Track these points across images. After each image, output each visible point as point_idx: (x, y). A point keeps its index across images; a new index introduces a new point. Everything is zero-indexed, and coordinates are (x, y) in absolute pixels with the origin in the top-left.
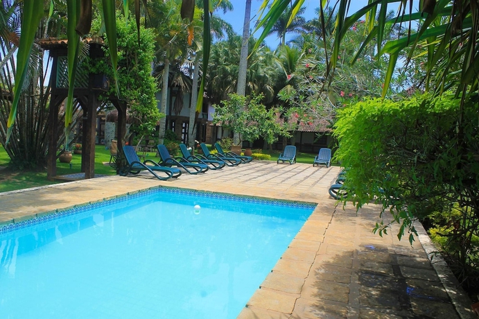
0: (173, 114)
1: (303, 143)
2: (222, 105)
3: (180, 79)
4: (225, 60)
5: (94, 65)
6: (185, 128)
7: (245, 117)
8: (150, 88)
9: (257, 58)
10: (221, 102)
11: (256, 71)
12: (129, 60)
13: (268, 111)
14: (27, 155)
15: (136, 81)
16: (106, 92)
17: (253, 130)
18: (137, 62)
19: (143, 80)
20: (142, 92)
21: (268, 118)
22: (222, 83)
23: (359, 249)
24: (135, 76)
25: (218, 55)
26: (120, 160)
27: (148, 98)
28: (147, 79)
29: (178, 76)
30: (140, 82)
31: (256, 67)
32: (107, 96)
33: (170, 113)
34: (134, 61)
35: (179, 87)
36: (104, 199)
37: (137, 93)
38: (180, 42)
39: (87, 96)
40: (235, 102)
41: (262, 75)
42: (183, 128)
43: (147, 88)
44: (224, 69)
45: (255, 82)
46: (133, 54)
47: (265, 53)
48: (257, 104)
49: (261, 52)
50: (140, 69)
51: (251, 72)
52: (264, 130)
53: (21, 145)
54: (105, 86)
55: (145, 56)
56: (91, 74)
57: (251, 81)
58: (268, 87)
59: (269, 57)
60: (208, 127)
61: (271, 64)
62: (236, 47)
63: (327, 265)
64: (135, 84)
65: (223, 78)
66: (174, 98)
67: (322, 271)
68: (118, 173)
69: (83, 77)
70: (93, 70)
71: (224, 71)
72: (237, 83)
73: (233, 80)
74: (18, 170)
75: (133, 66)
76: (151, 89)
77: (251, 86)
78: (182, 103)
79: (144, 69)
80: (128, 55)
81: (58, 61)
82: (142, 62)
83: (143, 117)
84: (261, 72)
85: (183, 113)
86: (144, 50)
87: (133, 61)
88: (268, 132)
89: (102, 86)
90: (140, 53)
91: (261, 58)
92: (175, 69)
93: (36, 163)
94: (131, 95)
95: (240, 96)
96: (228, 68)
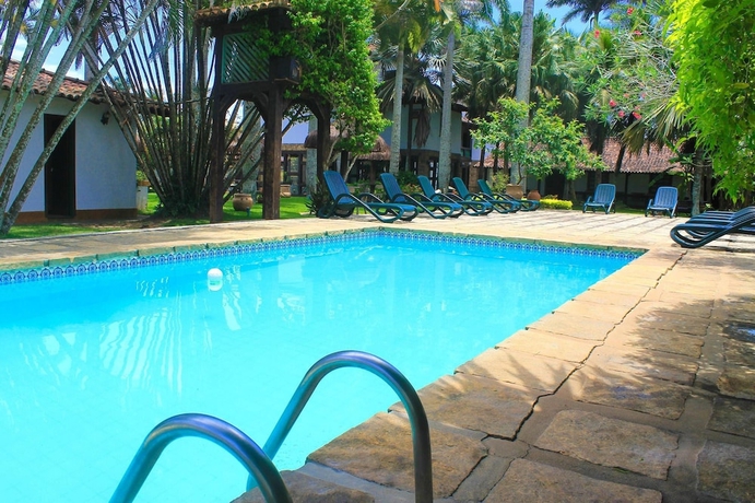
0: (414, 147)
1: (629, 193)
2: (490, 119)
3: (424, 87)
4: (497, 55)
5: (276, 43)
6: (434, 169)
7: (529, 137)
8: (366, 77)
9: (548, 46)
10: (489, 114)
11: (549, 69)
12: (332, 36)
13: (567, 126)
14: (183, 192)
15: (343, 67)
16: (296, 86)
17: (543, 158)
18: (345, 37)
19: (355, 65)
20: (355, 84)
21: (567, 137)
22: (490, 90)
23: (725, 299)
24: (341, 58)
25: (486, 49)
26: (322, 197)
27: (364, 96)
28: (362, 64)
29: (421, 84)
30: (350, 69)
31: (549, 61)
32: (298, 91)
33: (409, 145)
34: (341, 34)
35: (422, 101)
36: (285, 237)
37: (346, 86)
38: (415, 9)
39: (267, 94)
40: (512, 114)
41: (558, 73)
42: (431, 169)
43: (362, 78)
44: (494, 66)
45: (545, 86)
46: (338, 23)
47: (562, 38)
48: (549, 115)
49: (557, 37)
50: (350, 49)
51: (540, 70)
52: (560, 157)
53: (174, 179)
54: (295, 74)
55: (357, 26)
56: (273, 58)
57: (539, 85)
58: (568, 94)
59: (570, 45)
60: (471, 172)
61: (573, 57)
62: (514, 31)
63: (662, 312)
64: (343, 72)
65: (492, 83)
66: (415, 122)
67: (652, 319)
68: (317, 216)
69: (260, 64)
70: (276, 51)
71: (495, 70)
72: (515, 89)
73: (509, 85)
74: (169, 215)
75: (338, 43)
76: (368, 80)
77: (540, 92)
78: (429, 128)
79: (356, 47)
80: (331, 27)
81: (224, 42)
82: (353, 38)
83: (357, 126)
84: (556, 69)
85: (430, 145)
86: (356, 18)
87: (338, 36)
88: (568, 159)
89: (289, 74)
90: (348, 21)
91: (556, 47)
92: (416, 72)
93: (196, 206)
94: (336, 90)
95: (520, 104)
96: (502, 66)
